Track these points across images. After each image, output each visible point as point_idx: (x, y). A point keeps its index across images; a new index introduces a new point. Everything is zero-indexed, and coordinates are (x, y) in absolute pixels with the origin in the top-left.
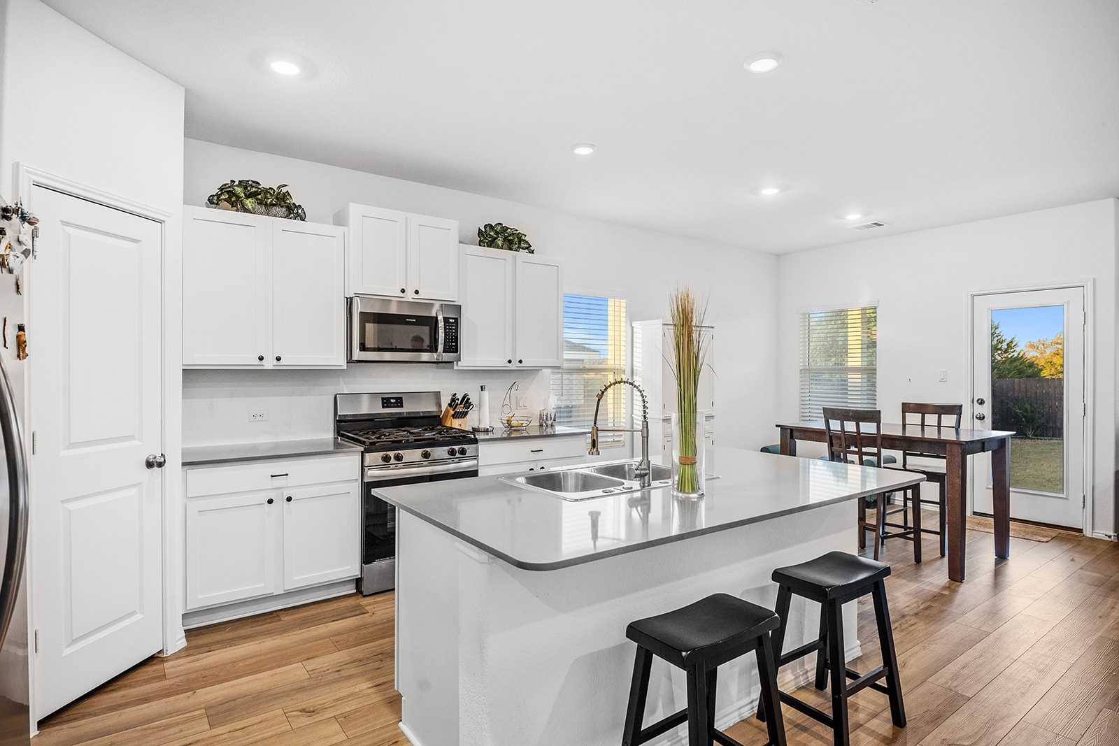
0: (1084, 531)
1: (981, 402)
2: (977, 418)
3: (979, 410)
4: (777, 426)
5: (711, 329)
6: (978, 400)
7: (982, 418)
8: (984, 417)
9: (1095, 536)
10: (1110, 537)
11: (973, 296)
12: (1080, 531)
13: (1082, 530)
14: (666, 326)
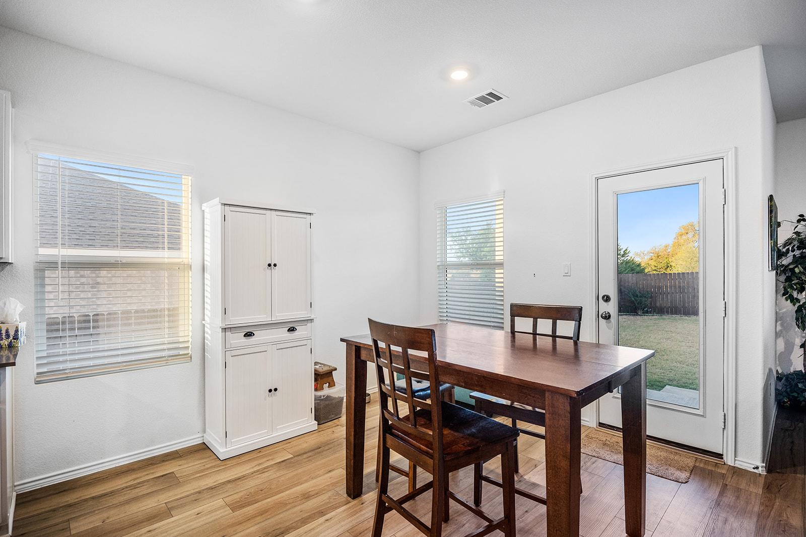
0: (724, 457)
1: (607, 299)
2: (602, 317)
3: (605, 307)
4: (342, 340)
5: (308, 216)
6: (603, 297)
7: (607, 317)
8: (610, 316)
9: (738, 464)
10: (757, 468)
11: (597, 179)
12: (720, 456)
13: (723, 455)
14: (227, 208)
